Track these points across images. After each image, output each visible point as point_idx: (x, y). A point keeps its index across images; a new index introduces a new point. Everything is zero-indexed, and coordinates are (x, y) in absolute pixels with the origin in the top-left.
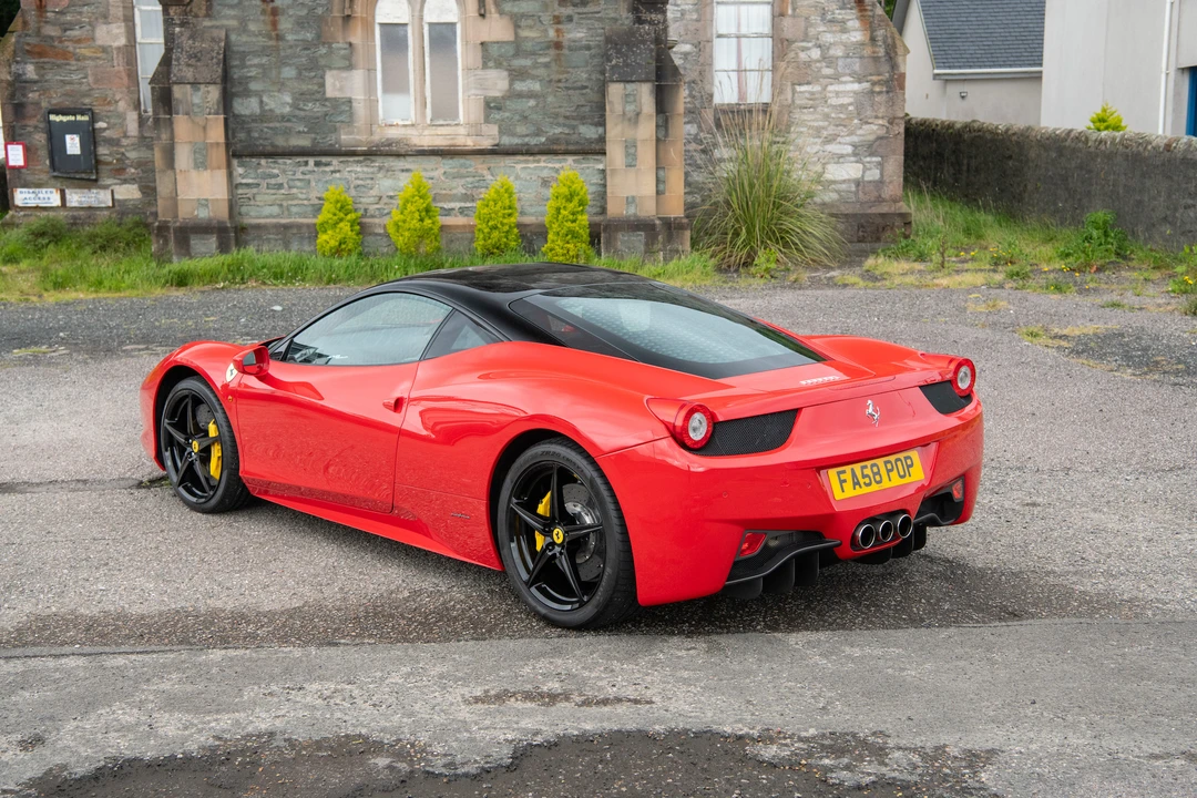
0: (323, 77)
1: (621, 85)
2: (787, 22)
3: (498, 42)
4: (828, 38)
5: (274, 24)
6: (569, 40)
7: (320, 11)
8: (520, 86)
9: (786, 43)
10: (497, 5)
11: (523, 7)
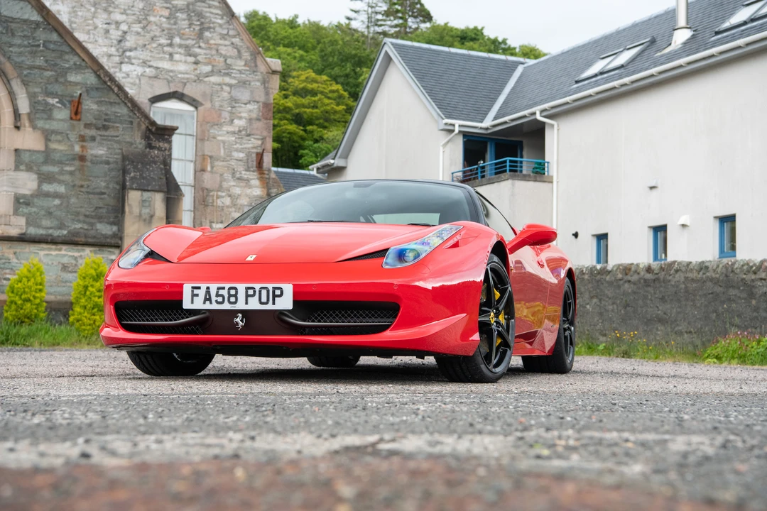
1: (139, 193)
2: (207, 176)
3: (30, 151)
4: (237, 191)
6: (92, 155)
8: (47, 188)
9: (205, 191)
10: (31, 120)
11: (54, 125)
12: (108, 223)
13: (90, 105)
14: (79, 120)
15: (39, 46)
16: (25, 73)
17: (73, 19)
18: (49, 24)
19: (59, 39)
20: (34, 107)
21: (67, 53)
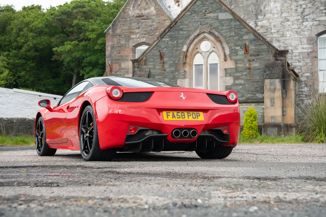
0: (176, 81)
1: (269, 80)
3: (230, 69)
5: (163, 66)
6: (253, 67)
7: (176, 62)
8: (237, 82)
10: (230, 57)
11: (238, 57)
12: (261, 93)
13: (252, 47)
14: (248, 54)
15: (232, 28)
16: (228, 39)
17: (282, 8)
18: (236, 19)
19: (240, 24)
20: (231, 52)
21: (242, 28)
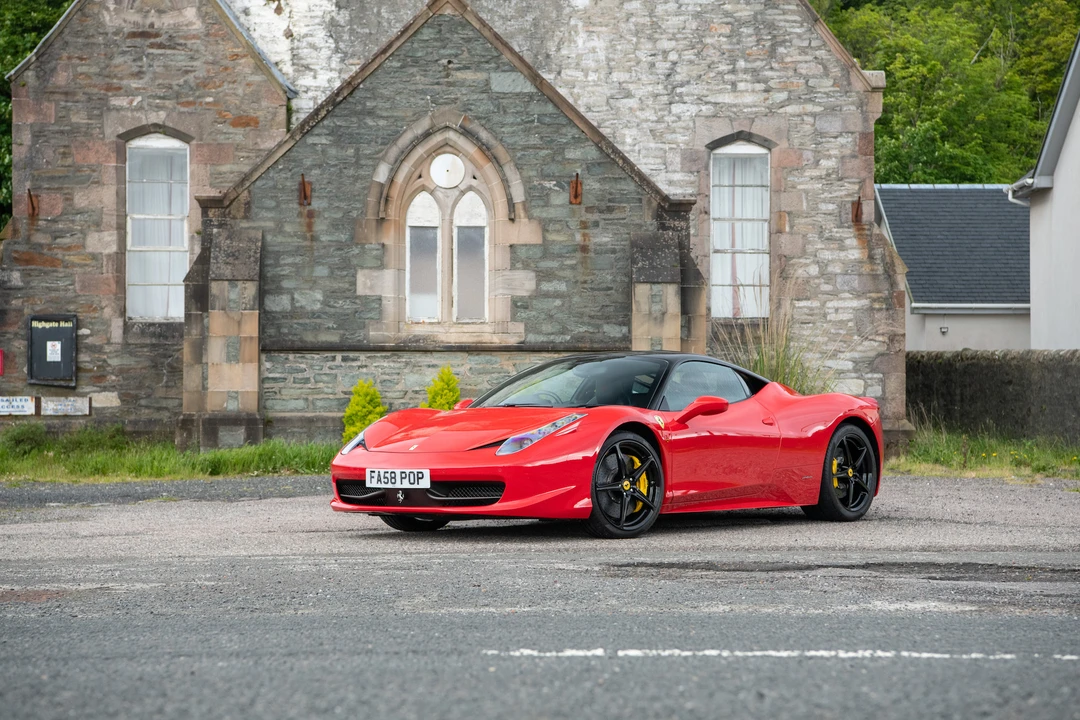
0: (354, 276)
1: (648, 286)
2: (784, 239)
3: (526, 245)
4: (827, 255)
5: (310, 226)
6: (595, 244)
7: (355, 214)
8: (546, 287)
9: (783, 259)
10: (526, 210)
11: (551, 213)
12: (617, 324)
13: (592, 186)
14: (580, 203)
15: (533, 121)
16: (519, 155)
17: (611, 56)
18: (544, 95)
19: (555, 111)
20: (529, 194)
21: (564, 126)
